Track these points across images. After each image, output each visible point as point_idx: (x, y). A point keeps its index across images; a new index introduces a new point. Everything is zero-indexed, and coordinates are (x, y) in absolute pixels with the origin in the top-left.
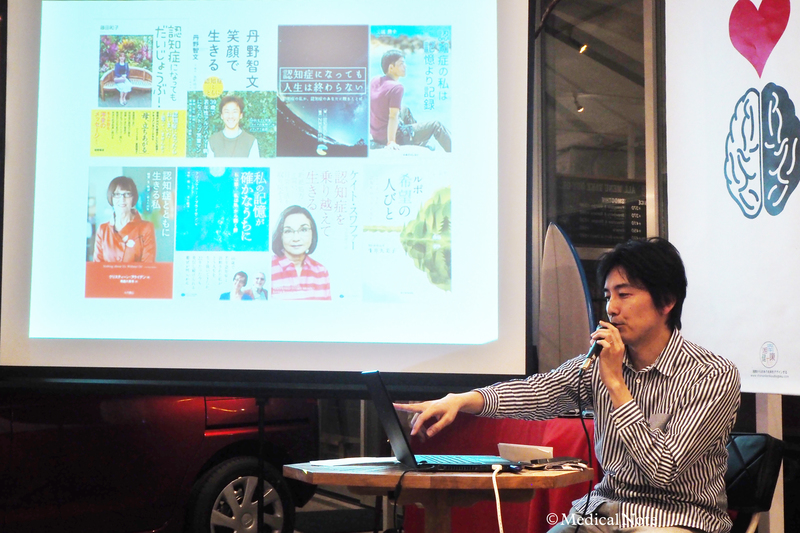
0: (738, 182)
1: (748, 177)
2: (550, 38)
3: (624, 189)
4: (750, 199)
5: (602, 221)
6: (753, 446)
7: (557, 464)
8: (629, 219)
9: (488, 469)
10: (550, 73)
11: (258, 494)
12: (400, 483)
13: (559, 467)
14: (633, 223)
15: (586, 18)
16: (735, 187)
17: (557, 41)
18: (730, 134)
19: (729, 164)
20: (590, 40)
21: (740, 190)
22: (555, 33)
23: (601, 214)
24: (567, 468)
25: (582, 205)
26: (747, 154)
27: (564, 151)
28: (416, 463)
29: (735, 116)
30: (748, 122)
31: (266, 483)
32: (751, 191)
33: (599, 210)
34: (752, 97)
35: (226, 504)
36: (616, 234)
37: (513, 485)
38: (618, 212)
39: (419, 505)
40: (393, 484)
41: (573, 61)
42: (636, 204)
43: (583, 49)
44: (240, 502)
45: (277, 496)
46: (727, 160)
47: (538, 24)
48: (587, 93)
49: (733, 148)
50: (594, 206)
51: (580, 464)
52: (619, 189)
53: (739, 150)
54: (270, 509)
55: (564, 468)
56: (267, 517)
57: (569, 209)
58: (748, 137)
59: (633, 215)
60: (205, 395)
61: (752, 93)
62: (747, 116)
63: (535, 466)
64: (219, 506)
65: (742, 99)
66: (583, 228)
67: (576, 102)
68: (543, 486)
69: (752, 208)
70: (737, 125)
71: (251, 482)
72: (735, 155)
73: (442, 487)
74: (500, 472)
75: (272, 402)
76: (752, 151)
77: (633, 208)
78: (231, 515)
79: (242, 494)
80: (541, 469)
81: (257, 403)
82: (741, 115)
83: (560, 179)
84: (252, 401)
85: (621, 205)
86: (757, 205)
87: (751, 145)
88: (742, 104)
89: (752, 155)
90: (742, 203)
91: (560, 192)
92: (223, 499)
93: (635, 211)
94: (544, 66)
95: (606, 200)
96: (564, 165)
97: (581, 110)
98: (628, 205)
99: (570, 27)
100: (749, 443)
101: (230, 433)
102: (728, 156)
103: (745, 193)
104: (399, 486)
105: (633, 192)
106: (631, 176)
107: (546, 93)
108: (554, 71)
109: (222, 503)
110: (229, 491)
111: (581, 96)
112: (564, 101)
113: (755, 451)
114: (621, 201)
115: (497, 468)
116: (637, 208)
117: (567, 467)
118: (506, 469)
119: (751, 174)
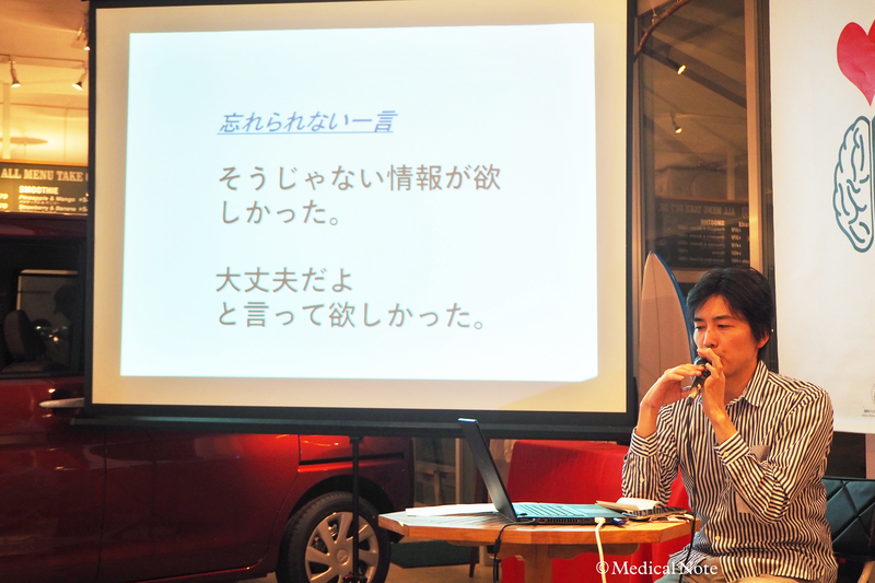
0: (848, 214)
1: (858, 209)
2: (647, 59)
3: (723, 211)
4: (861, 232)
5: (701, 244)
6: (866, 492)
7: (663, 515)
8: (728, 241)
9: (591, 522)
10: (648, 94)
11: (353, 530)
12: (499, 538)
13: (664, 519)
14: (733, 245)
15: (684, 39)
16: (844, 220)
17: (655, 61)
18: (839, 164)
19: (838, 195)
20: (688, 60)
21: (850, 223)
22: (652, 54)
23: (700, 236)
24: (673, 521)
25: (681, 227)
26: (857, 185)
27: (663, 170)
28: (516, 515)
29: (844, 146)
30: (858, 151)
31: (361, 518)
32: (861, 224)
33: (697, 233)
34: (862, 125)
35: (320, 540)
36: (716, 257)
37: (617, 540)
38: (717, 234)
39: (519, 557)
40: (492, 540)
41: (671, 81)
42: (737, 226)
43: (682, 69)
44: (335, 538)
45: (371, 531)
46: (836, 191)
47: (637, 49)
48: (685, 113)
49: (842, 179)
50: (693, 229)
51: (686, 516)
52: (719, 211)
53: (849, 181)
54: (365, 545)
55: (670, 519)
56: (362, 554)
57: (668, 231)
58: (858, 167)
59: (733, 237)
60: (299, 434)
61: (862, 122)
62: (857, 145)
63: (639, 518)
64: (313, 544)
65: (852, 127)
66: (681, 250)
67: (674, 123)
68: (649, 541)
69: (863, 241)
70: (846, 154)
71: (346, 518)
72: (845, 185)
73: (543, 542)
74: (604, 525)
75: (367, 439)
76: (862, 182)
77: (733, 230)
78: (326, 552)
79: (337, 530)
80: (646, 521)
81: (351, 441)
82: (850, 144)
83: (659, 201)
84: (346, 439)
85: (720, 227)
86: (868, 238)
87: (861, 175)
88: (851, 133)
89: (862, 186)
90: (852, 236)
91: (658, 214)
92: (317, 535)
93: (735, 233)
94: (642, 87)
95: (705, 222)
96: (663, 185)
97: (679, 131)
98: (728, 227)
99: (668, 47)
100: (862, 489)
101: (325, 468)
102: (837, 187)
103: (856, 226)
104: (499, 541)
105: (733, 213)
106: (731, 197)
107: (645, 117)
108: (652, 92)
109: (316, 539)
110: (324, 528)
111: (678, 116)
112: (662, 121)
113: (867, 498)
114: (721, 223)
115: (600, 521)
116: (737, 230)
117: (672, 518)
118: (609, 522)
119: (862, 206)
